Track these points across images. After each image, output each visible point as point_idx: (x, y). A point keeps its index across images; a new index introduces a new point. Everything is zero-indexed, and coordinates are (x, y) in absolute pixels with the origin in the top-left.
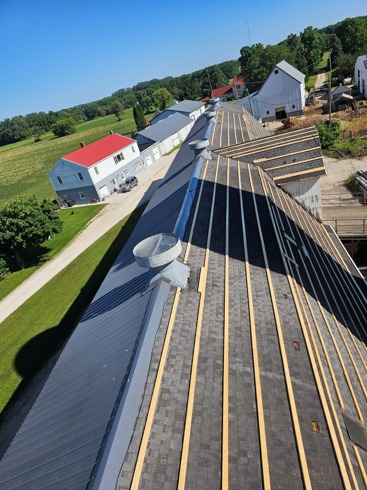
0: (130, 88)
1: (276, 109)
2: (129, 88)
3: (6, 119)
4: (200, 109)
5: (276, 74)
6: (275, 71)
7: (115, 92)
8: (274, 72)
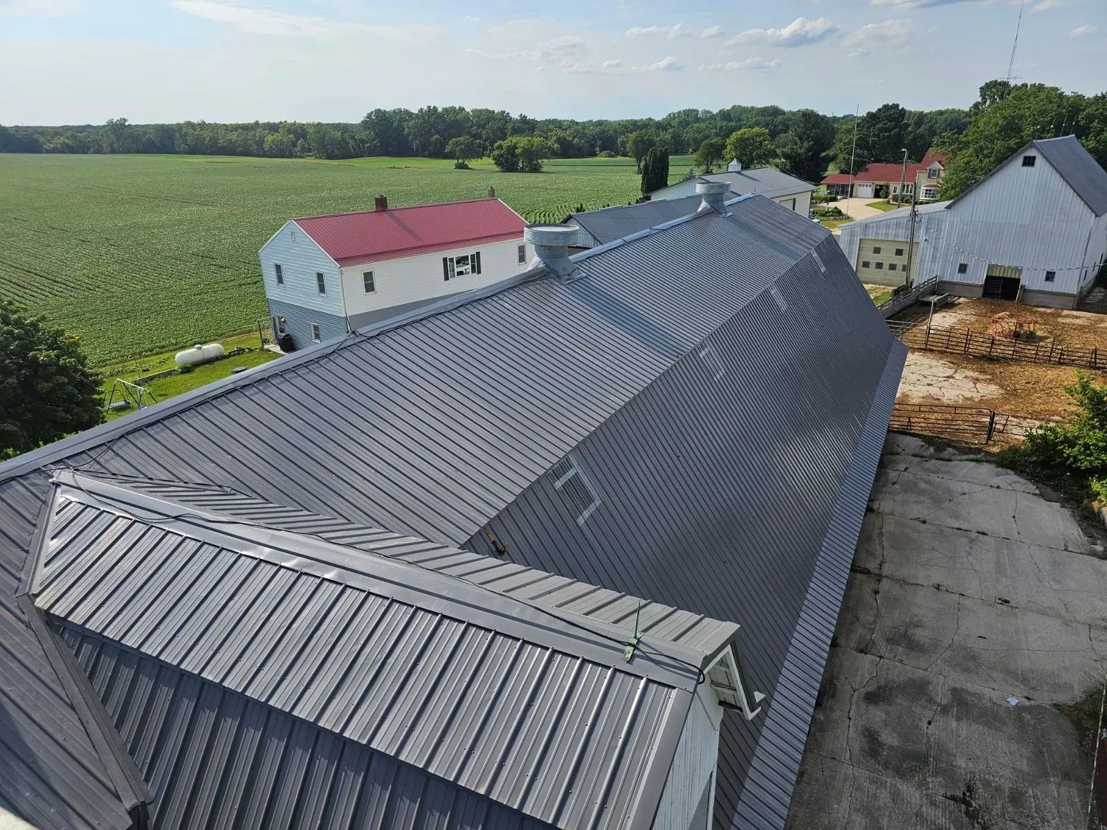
0: (711, 113)
1: (991, 267)
2: (708, 112)
3: (430, 107)
4: (795, 200)
5: (1026, 168)
6: (1026, 158)
7: (676, 111)
8: (1020, 160)
